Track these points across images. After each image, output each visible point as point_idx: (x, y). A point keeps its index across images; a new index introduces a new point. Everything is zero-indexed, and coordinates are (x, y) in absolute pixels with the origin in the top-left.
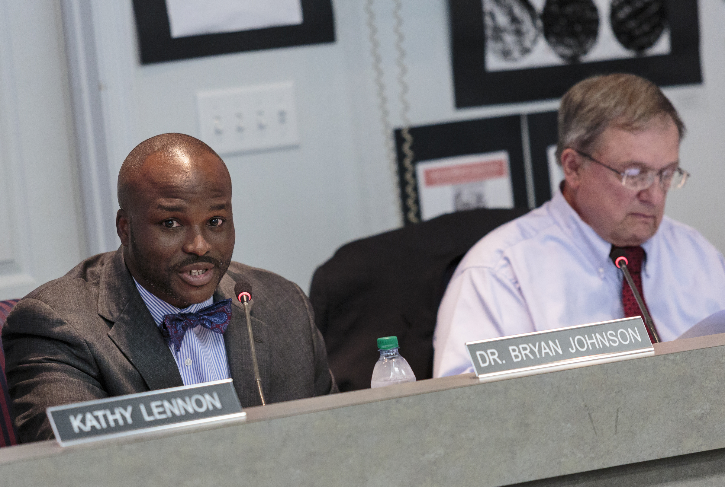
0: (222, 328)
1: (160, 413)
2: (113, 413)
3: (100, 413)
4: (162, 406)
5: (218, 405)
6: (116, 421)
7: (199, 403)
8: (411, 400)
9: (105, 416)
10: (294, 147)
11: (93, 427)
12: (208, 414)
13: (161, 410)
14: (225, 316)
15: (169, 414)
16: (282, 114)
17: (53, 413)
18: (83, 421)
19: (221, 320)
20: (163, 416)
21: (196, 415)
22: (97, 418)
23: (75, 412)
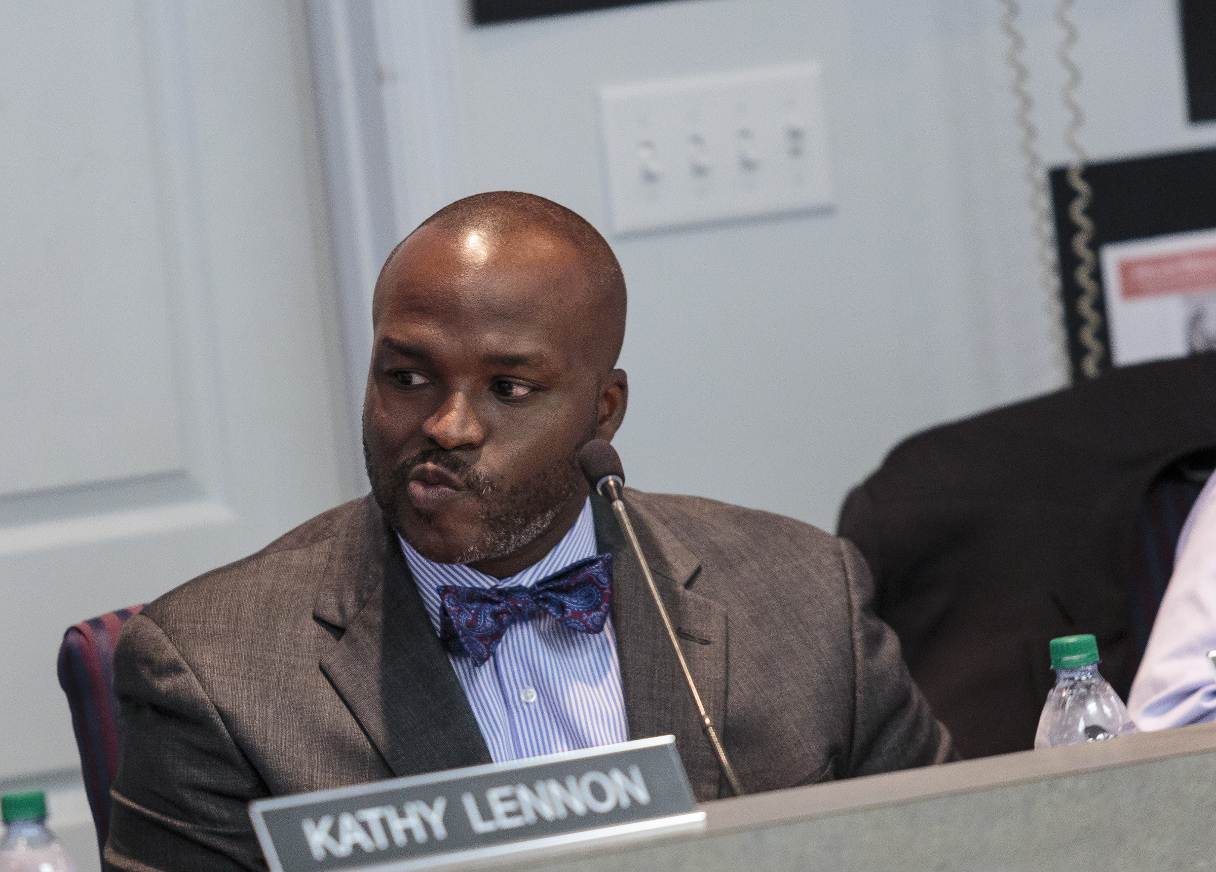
0: (587, 619)
1: (509, 814)
2: (402, 814)
3: (372, 815)
4: (513, 798)
5: (642, 796)
6: (408, 832)
7: (598, 792)
8: (1083, 783)
9: (384, 822)
10: (823, 211)
11: (357, 847)
12: (618, 815)
13: (510, 806)
14: (598, 594)
15: (529, 817)
16: (795, 134)
17: (266, 815)
18: (334, 833)
19: (590, 602)
20: (516, 822)
21: (592, 820)
22: (365, 826)
23: (316, 812)
